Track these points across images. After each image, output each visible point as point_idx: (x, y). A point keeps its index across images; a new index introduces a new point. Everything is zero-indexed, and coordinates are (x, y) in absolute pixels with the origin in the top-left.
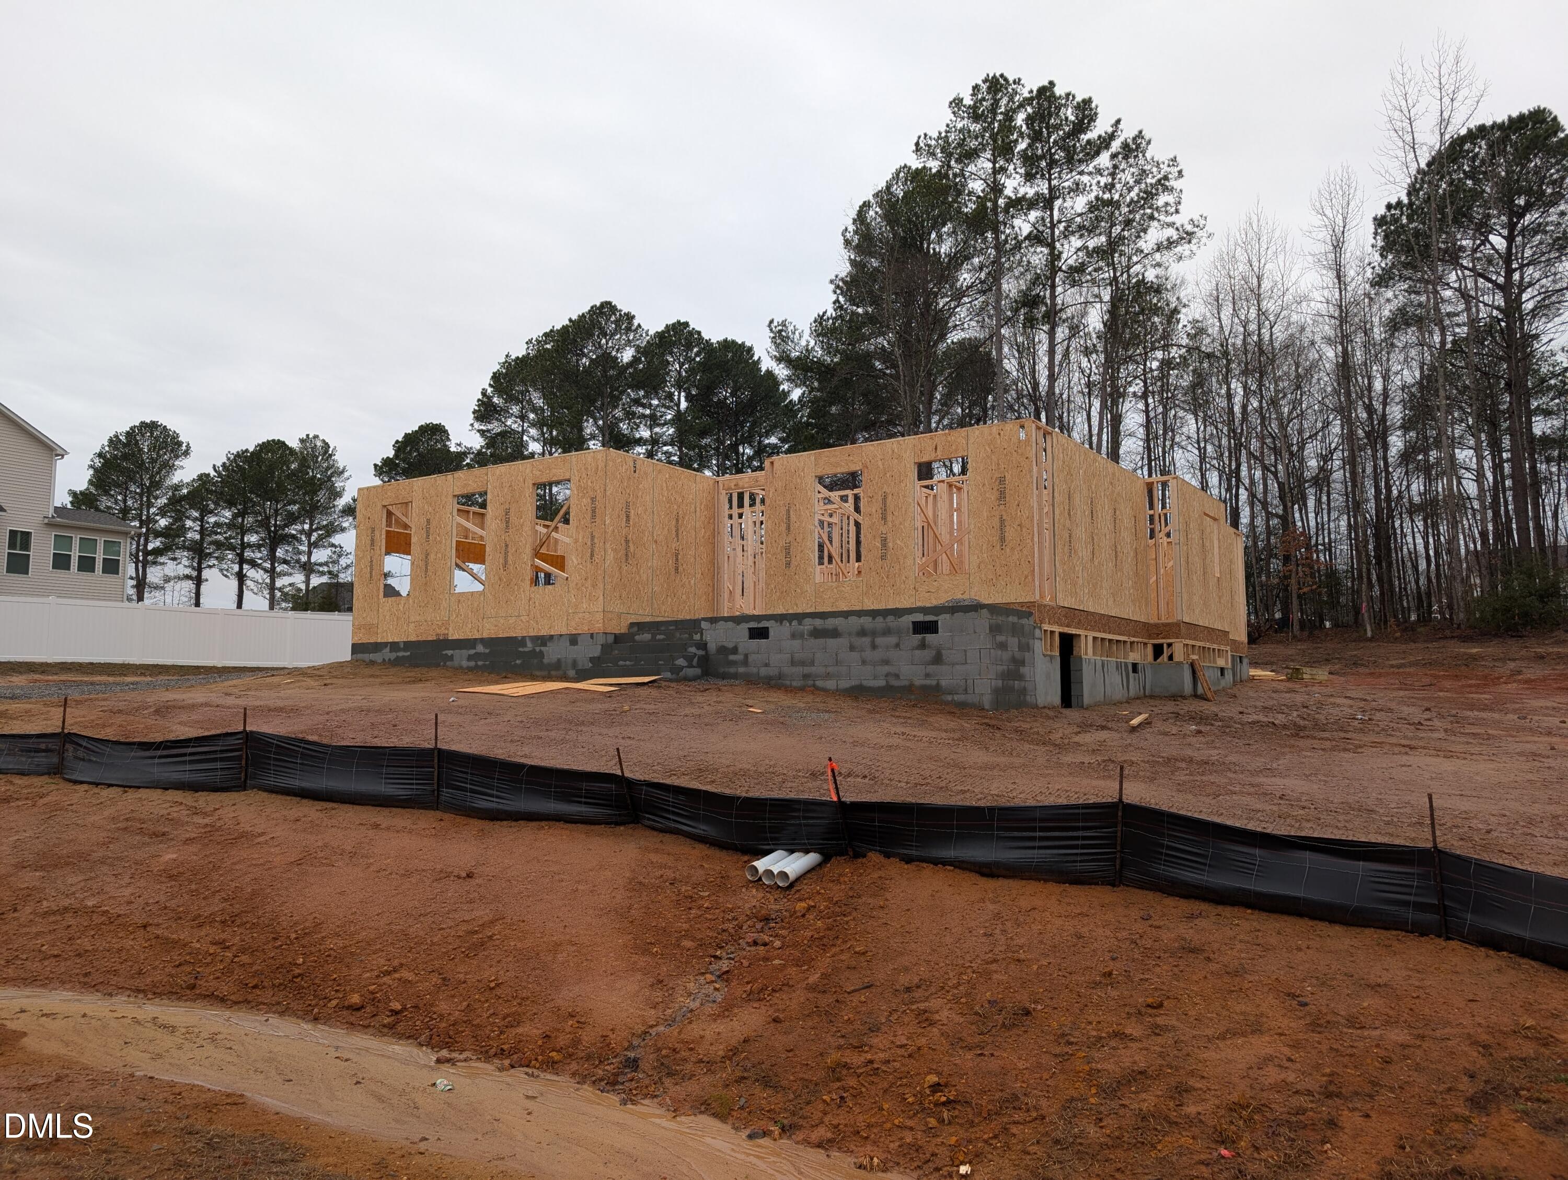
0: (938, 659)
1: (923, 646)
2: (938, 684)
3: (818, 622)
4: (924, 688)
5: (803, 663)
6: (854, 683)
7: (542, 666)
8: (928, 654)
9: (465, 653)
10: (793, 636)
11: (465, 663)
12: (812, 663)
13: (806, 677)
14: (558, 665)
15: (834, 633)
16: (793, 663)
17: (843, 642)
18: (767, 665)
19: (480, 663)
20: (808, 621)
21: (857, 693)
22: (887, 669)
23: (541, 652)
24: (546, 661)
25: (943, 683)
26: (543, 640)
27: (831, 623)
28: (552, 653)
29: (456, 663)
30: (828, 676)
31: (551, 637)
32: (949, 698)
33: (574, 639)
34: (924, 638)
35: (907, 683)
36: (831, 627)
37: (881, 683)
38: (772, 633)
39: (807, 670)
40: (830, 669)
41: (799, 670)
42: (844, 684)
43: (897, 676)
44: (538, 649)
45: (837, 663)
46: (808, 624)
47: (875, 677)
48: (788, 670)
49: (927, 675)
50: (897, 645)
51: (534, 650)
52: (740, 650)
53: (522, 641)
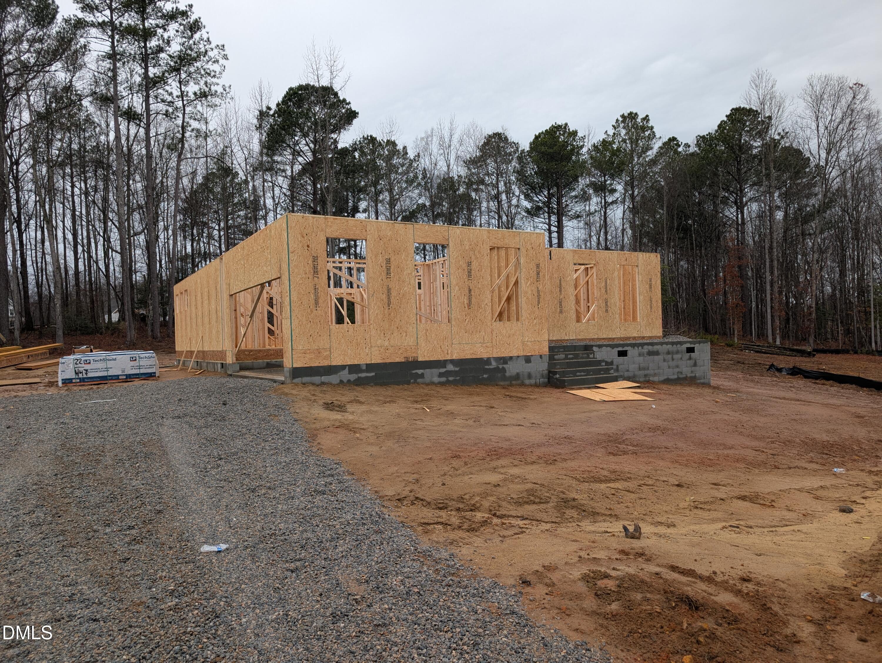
0: (695, 365)
1: (690, 358)
2: (695, 376)
3: (650, 347)
4: (691, 377)
5: (644, 369)
6: (666, 377)
7: (504, 378)
8: (691, 362)
9: (436, 371)
10: (640, 355)
11: (436, 379)
12: (648, 369)
13: (646, 376)
14: (517, 377)
15: (657, 353)
16: (640, 369)
17: (660, 357)
18: (628, 371)
19: (451, 379)
20: (646, 347)
21: (667, 381)
22: (677, 370)
23: (503, 368)
24: (508, 374)
25: (697, 375)
26: (505, 360)
27: (656, 348)
28: (512, 369)
29: (427, 379)
30: (655, 375)
31: (511, 358)
32: (699, 381)
33: (528, 359)
34: (690, 355)
35: (684, 376)
36: (655, 350)
37: (676, 377)
38: (629, 353)
39: (646, 372)
40: (656, 371)
41: (642, 373)
42: (662, 378)
43: (681, 373)
44: (501, 366)
45: (659, 368)
46: (646, 348)
47: (674, 374)
48: (638, 373)
49: (692, 372)
50: (681, 358)
51: (498, 367)
52: (614, 363)
53: (488, 361)
